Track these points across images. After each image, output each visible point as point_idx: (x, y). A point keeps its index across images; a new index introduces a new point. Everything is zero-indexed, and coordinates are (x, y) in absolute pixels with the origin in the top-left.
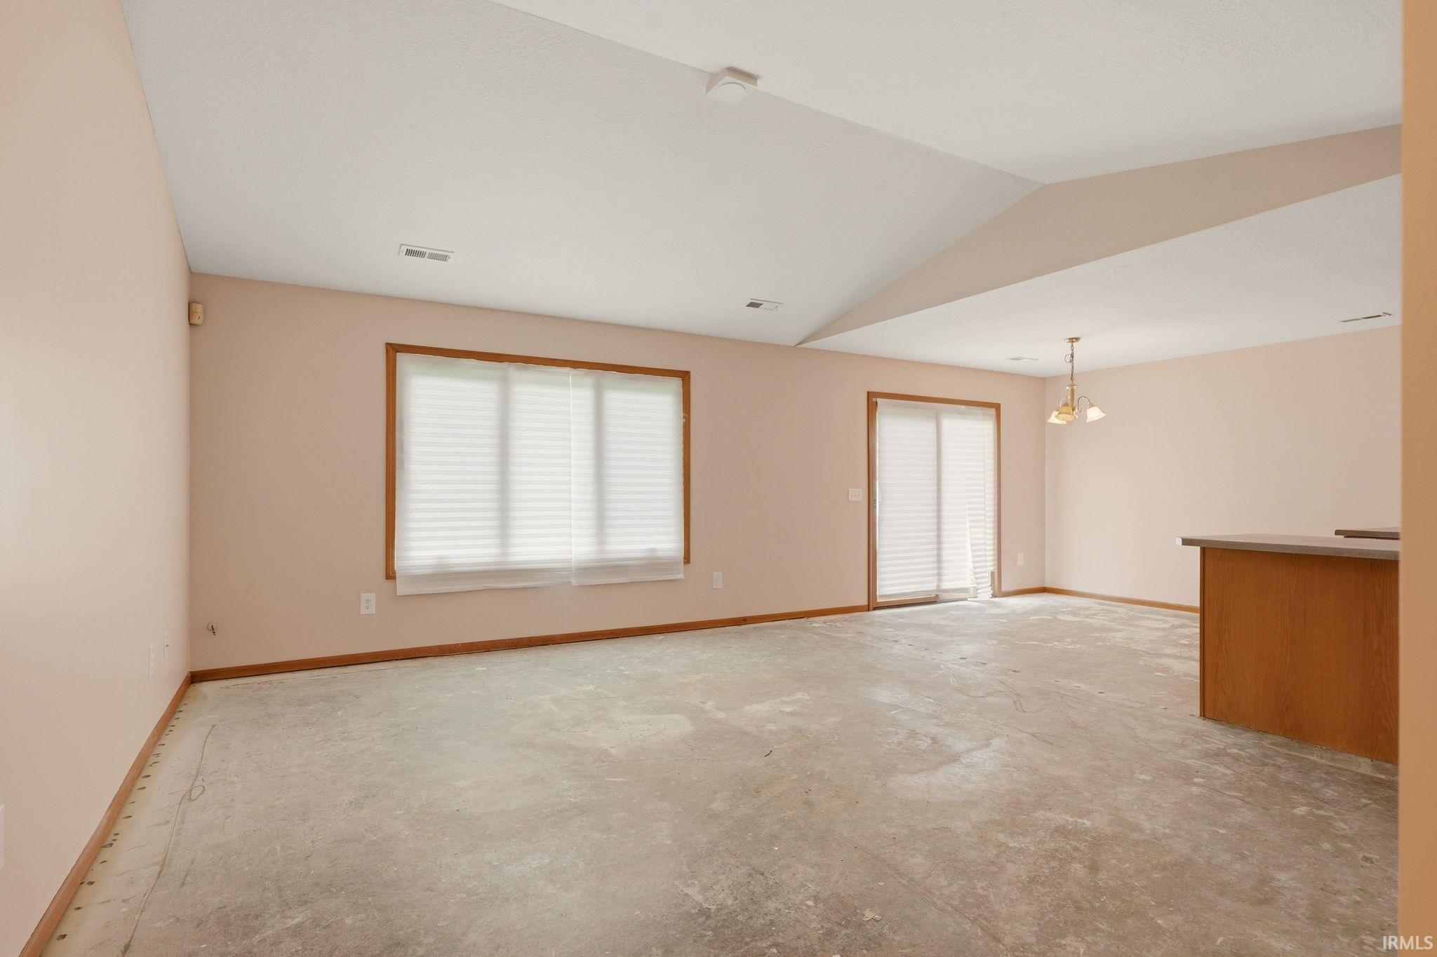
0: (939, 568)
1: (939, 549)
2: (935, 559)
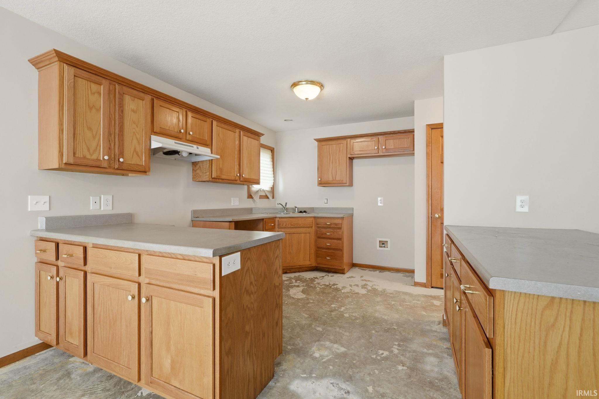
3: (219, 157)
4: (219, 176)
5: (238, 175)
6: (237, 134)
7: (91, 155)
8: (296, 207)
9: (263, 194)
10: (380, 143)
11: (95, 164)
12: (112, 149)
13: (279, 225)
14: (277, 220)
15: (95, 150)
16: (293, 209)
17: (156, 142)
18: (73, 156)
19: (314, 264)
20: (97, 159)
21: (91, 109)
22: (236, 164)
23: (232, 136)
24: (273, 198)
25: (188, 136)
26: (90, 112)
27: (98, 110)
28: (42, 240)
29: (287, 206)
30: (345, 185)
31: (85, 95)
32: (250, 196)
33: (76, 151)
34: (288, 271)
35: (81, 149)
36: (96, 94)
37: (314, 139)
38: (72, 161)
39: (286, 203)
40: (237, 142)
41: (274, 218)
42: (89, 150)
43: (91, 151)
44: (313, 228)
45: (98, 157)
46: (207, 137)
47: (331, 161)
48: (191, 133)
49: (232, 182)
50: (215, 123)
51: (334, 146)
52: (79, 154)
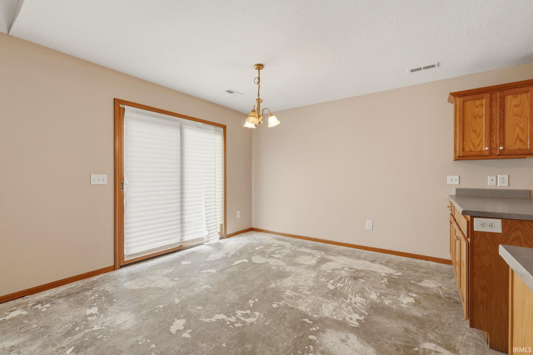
0: (182, 227)
1: (182, 215)
2: (179, 221)
7: (476, 149)
11: (478, 154)
12: (494, 141)
15: (479, 145)
18: (462, 151)
20: (480, 151)
21: (475, 118)
26: (475, 120)
27: (481, 117)
31: (471, 110)
33: (465, 148)
35: (468, 146)
36: (479, 107)
42: (474, 145)
43: (476, 146)
45: (481, 149)
52: (467, 149)
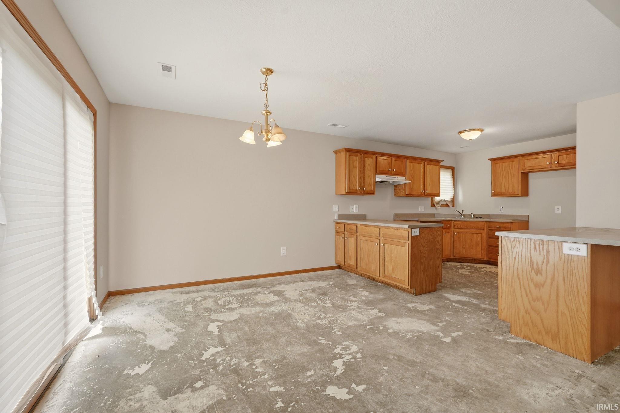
3: (410, 182)
4: (411, 193)
5: (423, 191)
6: (422, 165)
7: (355, 188)
8: (472, 214)
9: (445, 203)
10: (553, 159)
11: (356, 191)
12: (361, 184)
13: (454, 226)
14: (453, 222)
15: (356, 186)
16: (469, 215)
17: (378, 178)
18: (349, 189)
19: (485, 259)
21: (354, 168)
22: (422, 184)
23: (419, 167)
24: (453, 206)
25: (393, 172)
27: (356, 168)
28: (337, 223)
29: (464, 213)
30: (518, 196)
31: (353, 162)
32: (433, 205)
33: (350, 186)
34: (462, 261)
35: (352, 186)
36: (356, 161)
37: (488, 159)
38: (349, 191)
39: (463, 211)
40: (422, 170)
41: (450, 221)
42: (354, 186)
44: (485, 230)
45: (357, 189)
46: (403, 170)
47: (504, 176)
48: (394, 170)
49: (419, 196)
50: (408, 161)
51: (507, 164)
52: (351, 188)
